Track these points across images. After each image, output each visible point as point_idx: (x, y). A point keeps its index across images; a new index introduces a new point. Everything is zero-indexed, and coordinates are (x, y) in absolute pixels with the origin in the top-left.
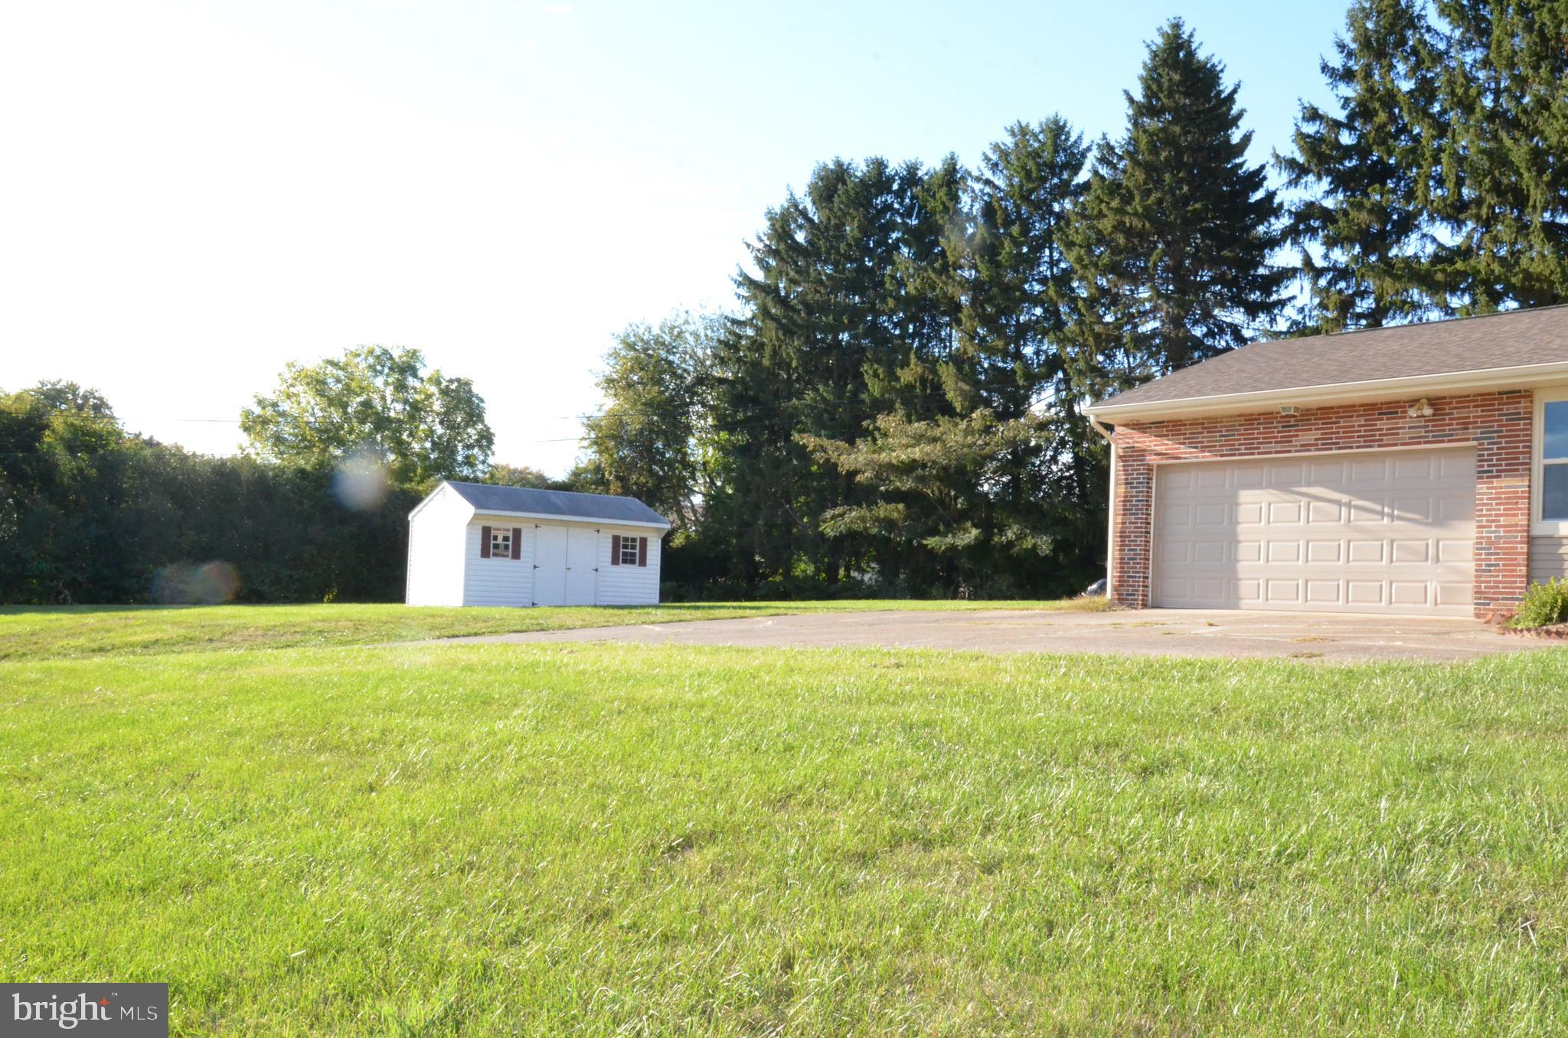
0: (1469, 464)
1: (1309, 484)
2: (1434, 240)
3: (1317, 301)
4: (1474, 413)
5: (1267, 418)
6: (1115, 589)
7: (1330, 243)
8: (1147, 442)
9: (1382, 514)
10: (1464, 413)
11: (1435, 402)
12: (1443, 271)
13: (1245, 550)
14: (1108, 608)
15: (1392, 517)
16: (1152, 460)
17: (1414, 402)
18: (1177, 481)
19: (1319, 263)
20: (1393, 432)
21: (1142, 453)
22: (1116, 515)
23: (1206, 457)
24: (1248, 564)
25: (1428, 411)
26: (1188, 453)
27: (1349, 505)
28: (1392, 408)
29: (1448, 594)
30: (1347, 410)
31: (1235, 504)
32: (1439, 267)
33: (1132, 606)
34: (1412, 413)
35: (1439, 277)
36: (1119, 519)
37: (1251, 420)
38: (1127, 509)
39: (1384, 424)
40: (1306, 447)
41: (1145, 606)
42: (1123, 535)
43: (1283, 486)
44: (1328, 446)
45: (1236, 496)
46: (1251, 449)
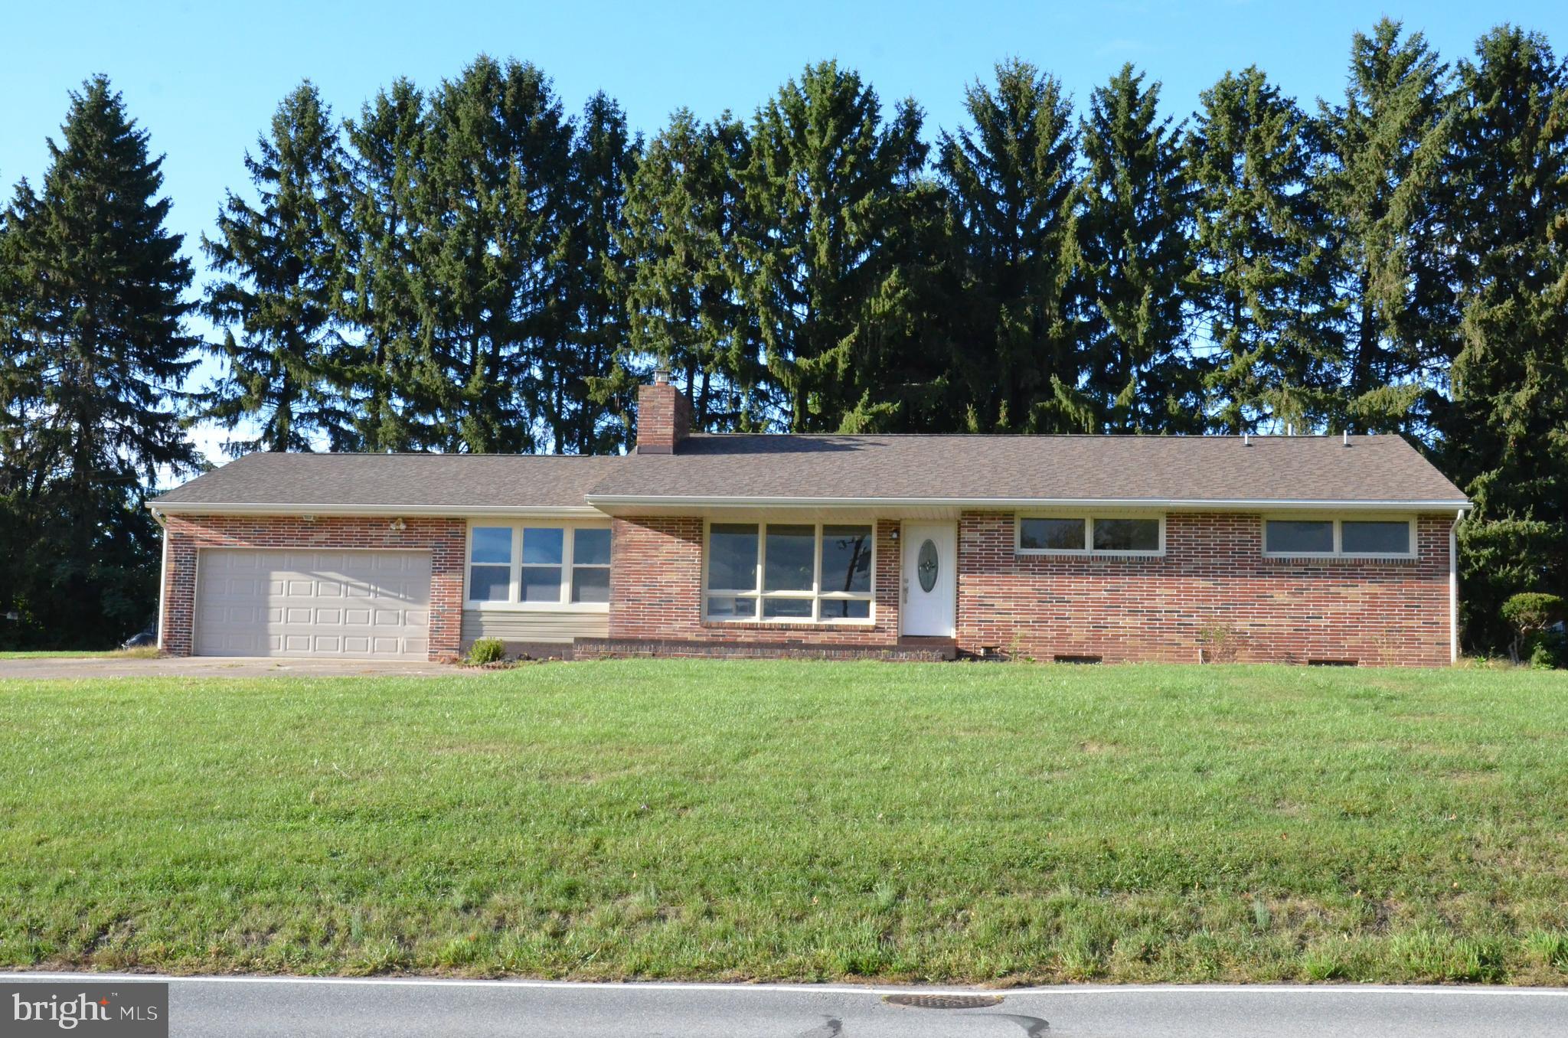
0: (426, 563)
1: (319, 569)
2: (339, 337)
3: (235, 376)
4: (431, 530)
5: (291, 520)
6: (164, 641)
7: (251, 328)
8: (196, 530)
9: (369, 590)
10: (425, 529)
11: (407, 520)
12: (352, 371)
13: (274, 614)
14: (160, 655)
15: (375, 592)
16: (199, 544)
17: (394, 519)
18: (214, 560)
19: (239, 343)
20: (379, 538)
21: (190, 539)
22: (167, 584)
23: (245, 544)
24: (276, 625)
25: (403, 527)
26: (226, 539)
27: (347, 584)
28: (380, 522)
29: (412, 645)
30: (349, 520)
31: (268, 581)
32: (349, 367)
33: (179, 655)
34: (393, 527)
35: (349, 375)
36: (170, 588)
37: (278, 521)
38: (176, 579)
39: (373, 532)
40: (318, 544)
41: (189, 655)
42: (171, 600)
43: (305, 570)
44: (335, 544)
45: (268, 575)
46: (278, 542)
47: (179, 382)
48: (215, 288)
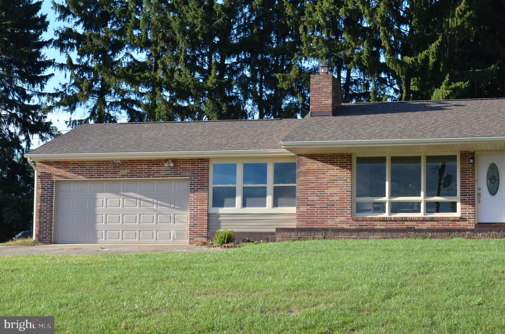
0: (186, 186)
1: (124, 191)
2: (132, 57)
3: (73, 81)
4: (189, 166)
5: (107, 163)
6: (37, 236)
7: (81, 53)
8: (53, 170)
9: (153, 203)
10: (185, 166)
11: (174, 161)
12: (139, 76)
13: (99, 218)
14: (34, 244)
15: (157, 204)
16: (55, 178)
17: (166, 160)
18: (64, 188)
19: (75, 62)
20: (158, 172)
21: (49, 175)
22: (37, 202)
23: (81, 178)
24: (100, 225)
25: (172, 165)
26: (70, 175)
27: (140, 199)
28: (158, 162)
29: (179, 235)
30: (140, 162)
31: (95, 199)
32: (137, 74)
33: (45, 243)
34: (166, 165)
35: (138, 78)
36: (39, 204)
37: (99, 163)
38: (42, 198)
39: (155, 168)
40: (123, 176)
41: (51, 243)
42: (40, 212)
43: (116, 192)
44: (133, 176)
45: (95, 195)
46: (100, 176)
47: (42, 87)
48: (60, 31)
